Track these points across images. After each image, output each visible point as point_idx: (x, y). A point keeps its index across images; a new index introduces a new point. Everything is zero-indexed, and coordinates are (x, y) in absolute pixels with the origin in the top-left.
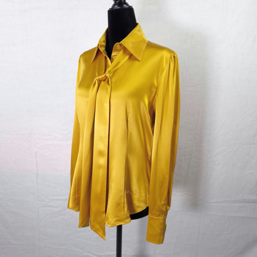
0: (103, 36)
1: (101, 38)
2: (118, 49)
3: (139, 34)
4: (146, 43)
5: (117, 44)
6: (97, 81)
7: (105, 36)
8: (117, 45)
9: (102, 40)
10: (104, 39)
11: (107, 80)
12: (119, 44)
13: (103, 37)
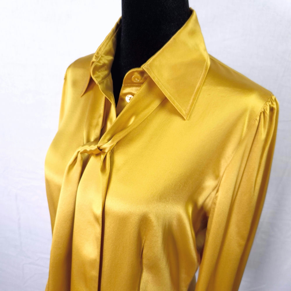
0: (108, 38)
1: (103, 45)
2: (135, 82)
3: (191, 42)
4: (206, 70)
5: (133, 72)
6: (79, 155)
7: (113, 37)
8: (133, 74)
9: (102, 49)
10: (110, 46)
11: (103, 157)
12: (137, 71)
13: (107, 41)
